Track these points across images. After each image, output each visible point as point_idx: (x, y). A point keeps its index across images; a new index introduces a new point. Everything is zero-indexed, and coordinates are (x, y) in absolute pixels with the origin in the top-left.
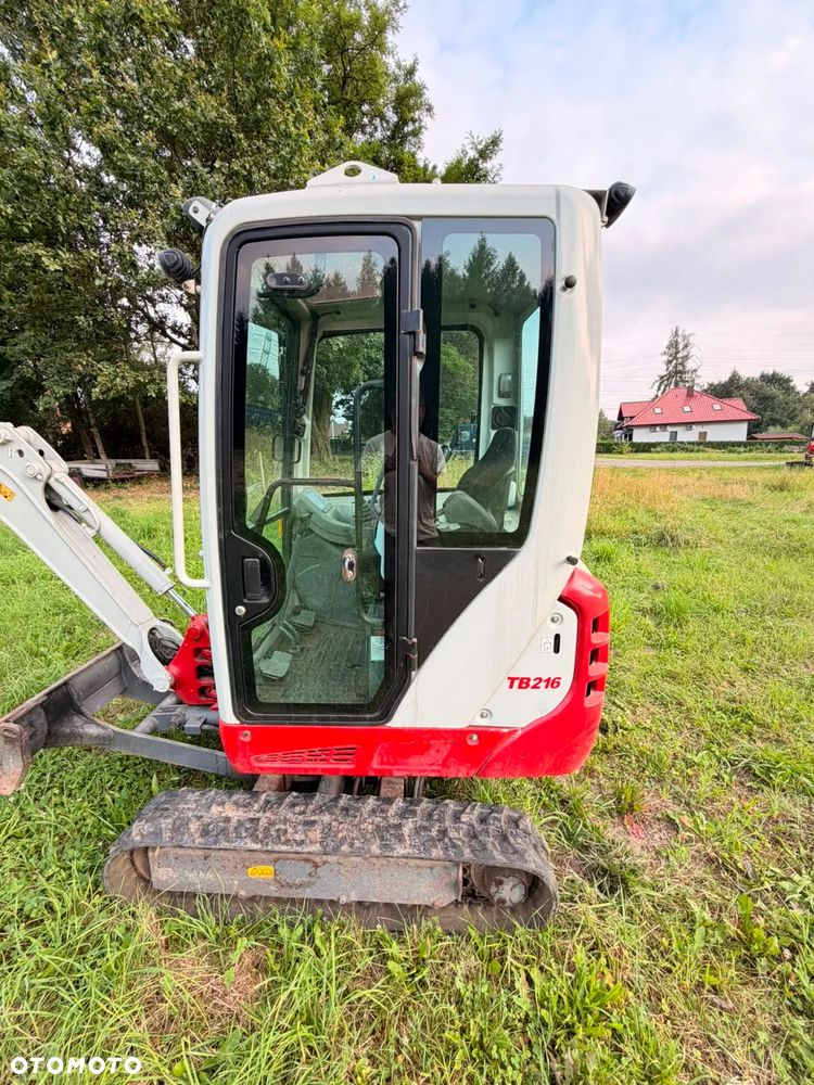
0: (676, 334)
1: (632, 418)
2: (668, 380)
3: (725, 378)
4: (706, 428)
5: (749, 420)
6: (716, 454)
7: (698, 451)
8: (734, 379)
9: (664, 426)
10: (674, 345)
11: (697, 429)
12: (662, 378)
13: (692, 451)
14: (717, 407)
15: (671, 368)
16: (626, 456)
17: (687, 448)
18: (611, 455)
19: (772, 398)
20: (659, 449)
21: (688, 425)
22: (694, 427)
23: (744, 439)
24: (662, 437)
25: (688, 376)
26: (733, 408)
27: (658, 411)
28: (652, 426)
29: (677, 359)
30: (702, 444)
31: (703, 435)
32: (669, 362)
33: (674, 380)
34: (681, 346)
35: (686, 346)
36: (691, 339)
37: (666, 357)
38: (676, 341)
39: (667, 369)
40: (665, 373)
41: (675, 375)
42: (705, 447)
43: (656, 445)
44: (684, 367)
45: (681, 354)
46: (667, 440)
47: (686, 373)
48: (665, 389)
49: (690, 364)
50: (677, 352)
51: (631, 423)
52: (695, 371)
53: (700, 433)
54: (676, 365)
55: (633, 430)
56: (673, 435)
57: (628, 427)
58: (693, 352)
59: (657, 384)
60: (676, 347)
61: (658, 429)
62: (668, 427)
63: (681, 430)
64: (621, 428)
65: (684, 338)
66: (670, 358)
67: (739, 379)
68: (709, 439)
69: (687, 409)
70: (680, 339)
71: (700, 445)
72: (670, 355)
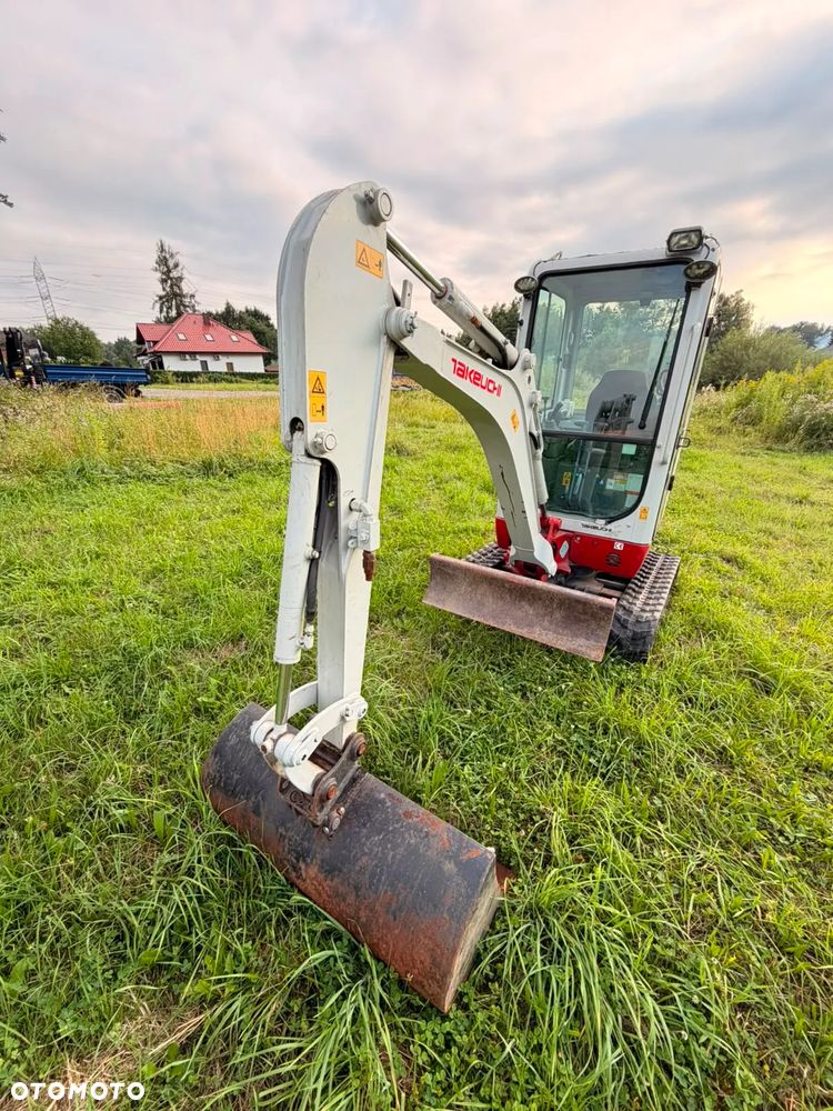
0: (162, 250)
1: (155, 343)
2: (167, 301)
3: (221, 309)
4: (231, 359)
5: (262, 354)
6: (250, 384)
7: (237, 382)
8: (229, 310)
9: (193, 354)
10: (163, 261)
11: (224, 360)
12: (161, 298)
13: (231, 382)
14: (234, 338)
15: (167, 289)
17: (215, 378)
19: (264, 334)
20: (200, 378)
21: (216, 355)
22: (221, 357)
23: (263, 371)
24: (193, 366)
25: (187, 301)
26: (247, 340)
27: (181, 336)
28: (182, 354)
29: (171, 279)
30: (235, 374)
31: (230, 365)
32: (164, 281)
33: (174, 303)
34: (171, 263)
35: (176, 266)
36: (179, 258)
37: (159, 275)
38: (165, 257)
39: (164, 289)
40: (163, 293)
41: (174, 298)
42: (238, 378)
43: (196, 374)
44: (180, 289)
45: (174, 274)
46: (200, 370)
47: (184, 296)
48: (167, 313)
49: (186, 288)
50: (169, 271)
51: (156, 348)
52: (192, 296)
53: (228, 364)
54: (171, 286)
55: (161, 356)
56: (204, 364)
57: (154, 353)
58: (186, 275)
59: (158, 305)
60: (166, 265)
61: (188, 357)
62: (198, 357)
63: (209, 359)
64: (144, 354)
65: (172, 256)
66: (164, 277)
67: (234, 311)
68: (237, 369)
69: (209, 337)
70: (168, 256)
71: (232, 376)
72: (163, 273)
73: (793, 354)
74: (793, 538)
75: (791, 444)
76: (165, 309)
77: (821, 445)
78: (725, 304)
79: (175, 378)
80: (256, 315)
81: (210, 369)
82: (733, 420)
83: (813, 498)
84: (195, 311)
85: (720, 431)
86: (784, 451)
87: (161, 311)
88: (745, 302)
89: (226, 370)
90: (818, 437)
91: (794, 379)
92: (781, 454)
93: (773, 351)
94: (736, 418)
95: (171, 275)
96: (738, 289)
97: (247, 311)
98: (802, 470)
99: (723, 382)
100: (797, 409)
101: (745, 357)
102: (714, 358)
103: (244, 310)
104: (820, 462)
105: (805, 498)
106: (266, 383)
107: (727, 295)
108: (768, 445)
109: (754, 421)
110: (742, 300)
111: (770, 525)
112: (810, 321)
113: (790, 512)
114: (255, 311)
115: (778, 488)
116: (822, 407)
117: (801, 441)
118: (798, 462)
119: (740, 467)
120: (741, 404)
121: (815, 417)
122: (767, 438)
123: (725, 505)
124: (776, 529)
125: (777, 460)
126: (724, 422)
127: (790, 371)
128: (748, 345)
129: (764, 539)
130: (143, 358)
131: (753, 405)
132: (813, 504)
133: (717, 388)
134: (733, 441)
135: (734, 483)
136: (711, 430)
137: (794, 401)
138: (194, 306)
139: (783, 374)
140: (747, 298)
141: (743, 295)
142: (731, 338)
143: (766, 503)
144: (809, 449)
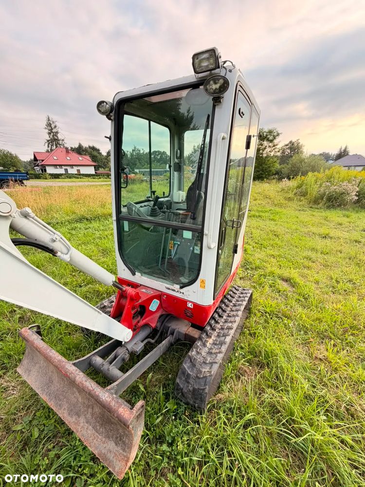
0: (49, 120)
1: (43, 161)
2: (51, 142)
3: (77, 146)
4: (79, 168)
5: (94, 165)
6: (86, 179)
7: (81, 178)
8: (80, 147)
9: (61, 166)
10: (49, 125)
11: (76, 168)
12: (48, 141)
13: (78, 178)
14: (81, 159)
15: (51, 137)
16: (49, 180)
17: (70, 176)
18: (40, 180)
19: (97, 157)
20: (63, 177)
21: (72, 166)
22: (74, 167)
23: (94, 173)
24: (61, 171)
25: (61, 142)
26: (87, 160)
27: (55, 158)
28: (55, 166)
29: (53, 133)
30: (80, 175)
31: (78, 171)
32: (49, 134)
33: (54, 143)
34: (53, 126)
35: (55, 127)
36: (57, 124)
37: (47, 131)
38: (50, 123)
39: (50, 137)
40: (49, 139)
41: (54, 141)
42: (81, 176)
43: (61, 175)
44: (57, 137)
45: (54, 130)
46: (64, 173)
47: (59, 140)
48: (51, 147)
49: (60, 136)
50: (52, 129)
51: (43, 163)
52: (63, 140)
53: (77, 170)
54: (53, 136)
55: (45, 167)
56: (66, 170)
57: (42, 165)
58: (59, 130)
59: (47, 144)
60: (50, 126)
61: (58, 167)
62: (63, 167)
63: (68, 168)
64: (38, 166)
65: (53, 122)
66: (49, 132)
67: (82, 147)
68: (81, 173)
69: (68, 158)
70: (51, 122)
71: (79, 175)
72: (49, 130)
73: (320, 164)
74: (322, 262)
75: (321, 205)
76: (50, 146)
77: (334, 205)
78: (293, 145)
79: (50, 177)
80: (93, 148)
81: (69, 173)
82: (295, 194)
83: (331, 235)
84: (64, 147)
85: (290, 199)
86: (318, 209)
87: (48, 147)
88: (301, 144)
89: (76, 173)
90: (332, 202)
91: (320, 175)
92: (317, 210)
93: (312, 164)
94: (297, 193)
95: (53, 131)
96: (297, 139)
97: (89, 147)
98: (326, 219)
99: (291, 177)
100: (322, 189)
101: (301, 166)
102: (288, 167)
103: (88, 146)
104: (334, 214)
105: (327, 235)
106: (94, 178)
107: (293, 141)
108: (311, 205)
109: (304, 194)
110: (299, 143)
111: (310, 253)
112: (327, 152)
113: (320, 244)
114: (93, 147)
115: (314, 229)
116: (333, 188)
117: (325, 204)
118: (324, 214)
119: (297, 217)
120: (299, 187)
121: (330, 193)
122: (310, 202)
123: (288, 241)
124: (313, 255)
125: (314, 213)
126: (291, 195)
127: (319, 172)
128: (302, 161)
129: (306, 263)
130: (37, 167)
131: (304, 187)
132: (331, 238)
133: (289, 179)
134: (294, 204)
135: (294, 227)
136: (285, 199)
137: (321, 185)
138: (64, 145)
139: (316, 173)
140: (301, 142)
141: (299, 141)
142: (295, 158)
143: (309, 239)
144: (328, 207)
